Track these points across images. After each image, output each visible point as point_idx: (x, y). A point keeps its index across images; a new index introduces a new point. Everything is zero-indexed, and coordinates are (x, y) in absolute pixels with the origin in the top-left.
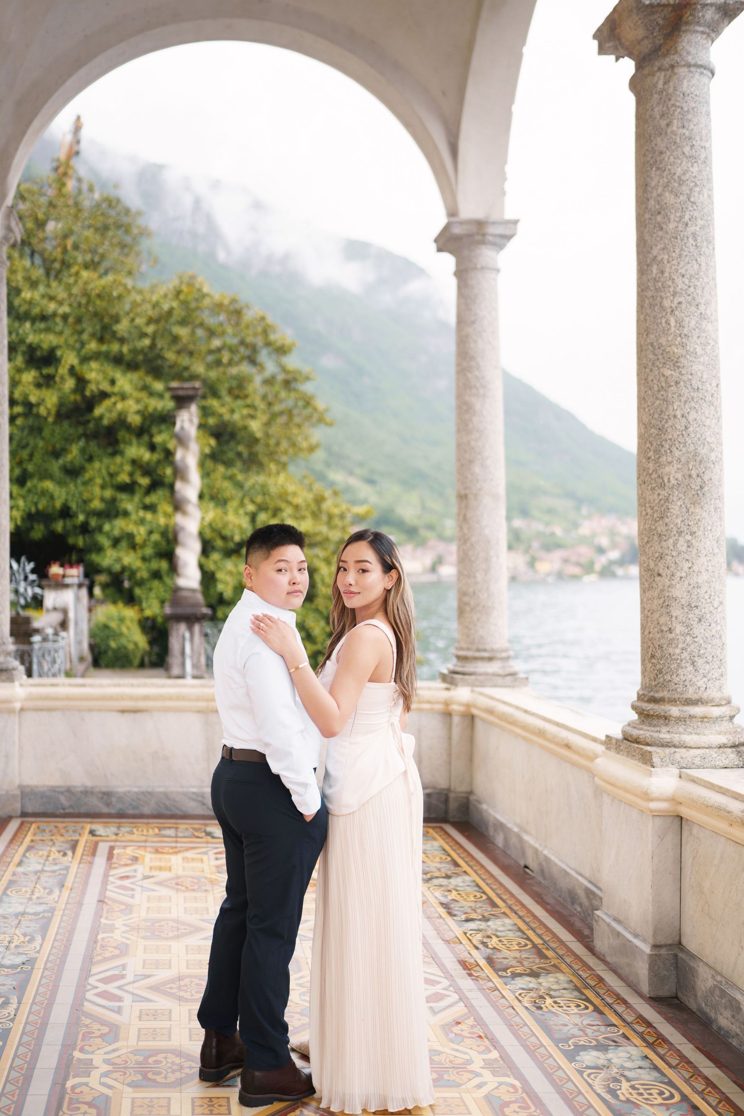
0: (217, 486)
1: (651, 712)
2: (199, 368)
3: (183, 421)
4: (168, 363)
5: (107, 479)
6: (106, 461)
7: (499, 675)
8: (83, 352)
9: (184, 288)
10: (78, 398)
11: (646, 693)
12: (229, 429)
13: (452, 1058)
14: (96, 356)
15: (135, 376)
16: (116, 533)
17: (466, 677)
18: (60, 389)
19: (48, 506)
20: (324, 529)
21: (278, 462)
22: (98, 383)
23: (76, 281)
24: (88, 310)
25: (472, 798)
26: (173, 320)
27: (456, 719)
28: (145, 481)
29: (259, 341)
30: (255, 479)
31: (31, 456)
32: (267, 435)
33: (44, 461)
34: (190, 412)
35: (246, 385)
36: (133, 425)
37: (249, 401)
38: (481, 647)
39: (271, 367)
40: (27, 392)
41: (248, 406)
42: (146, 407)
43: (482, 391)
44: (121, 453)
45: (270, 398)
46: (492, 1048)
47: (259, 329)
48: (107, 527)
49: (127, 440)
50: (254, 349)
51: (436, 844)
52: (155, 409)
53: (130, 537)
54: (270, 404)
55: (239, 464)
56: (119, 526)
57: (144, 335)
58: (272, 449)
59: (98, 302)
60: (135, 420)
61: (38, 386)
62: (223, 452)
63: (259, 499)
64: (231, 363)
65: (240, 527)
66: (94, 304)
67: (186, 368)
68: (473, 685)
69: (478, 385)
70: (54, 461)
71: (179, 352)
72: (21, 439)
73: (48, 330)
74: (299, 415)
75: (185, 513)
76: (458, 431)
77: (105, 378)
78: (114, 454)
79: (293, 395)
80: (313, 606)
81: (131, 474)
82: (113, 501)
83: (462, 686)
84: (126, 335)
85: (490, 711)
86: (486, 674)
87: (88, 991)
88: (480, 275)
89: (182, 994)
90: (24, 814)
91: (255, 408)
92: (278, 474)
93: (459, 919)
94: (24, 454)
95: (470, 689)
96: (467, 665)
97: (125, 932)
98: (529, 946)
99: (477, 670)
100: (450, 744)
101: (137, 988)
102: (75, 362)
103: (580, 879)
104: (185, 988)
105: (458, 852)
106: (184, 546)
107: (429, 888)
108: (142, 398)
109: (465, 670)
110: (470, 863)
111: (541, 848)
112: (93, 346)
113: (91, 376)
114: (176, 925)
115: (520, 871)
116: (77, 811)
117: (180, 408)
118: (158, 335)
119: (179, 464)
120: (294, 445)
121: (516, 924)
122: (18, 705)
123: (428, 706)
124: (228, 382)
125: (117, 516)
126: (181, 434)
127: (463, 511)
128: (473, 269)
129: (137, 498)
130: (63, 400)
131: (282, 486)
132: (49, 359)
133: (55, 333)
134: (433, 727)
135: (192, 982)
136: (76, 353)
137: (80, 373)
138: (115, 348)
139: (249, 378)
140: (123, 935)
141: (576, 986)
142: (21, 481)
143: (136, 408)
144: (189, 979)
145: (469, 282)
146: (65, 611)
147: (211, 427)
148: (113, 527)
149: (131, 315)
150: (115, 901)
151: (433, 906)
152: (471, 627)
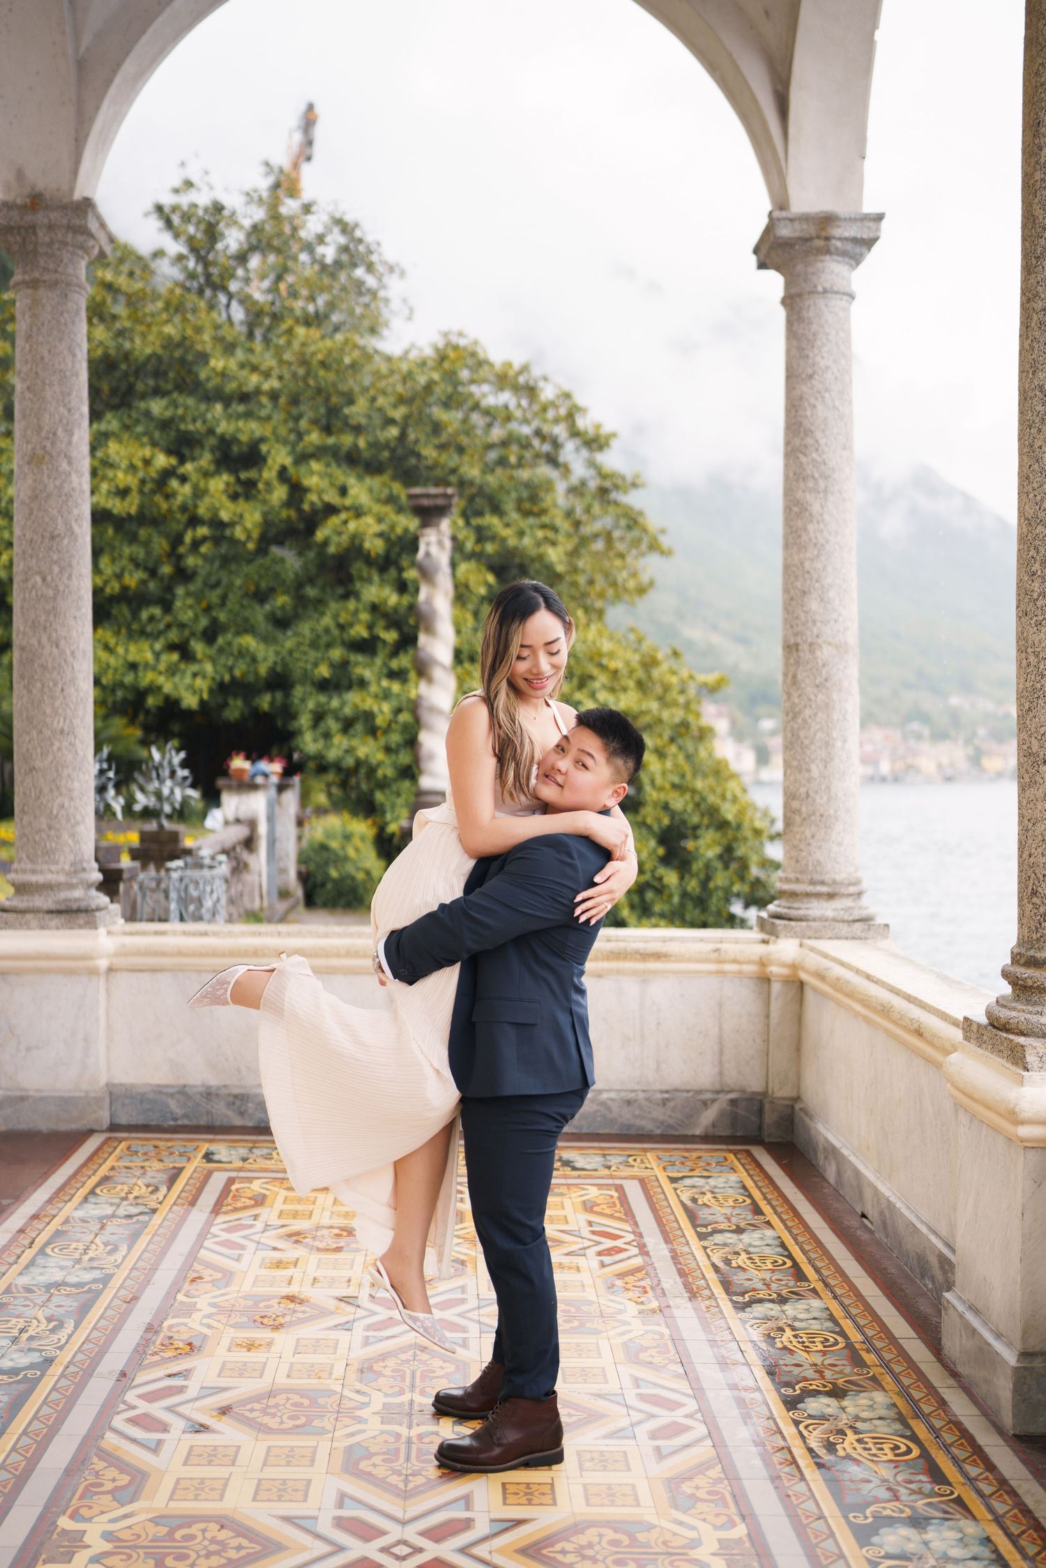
1: (1030, 983)
2: (473, 472)
3: (428, 544)
4: (425, 463)
5: (336, 632)
6: (334, 606)
7: (843, 921)
8: (299, 448)
9: (452, 354)
10: (293, 514)
11: (1023, 951)
12: (517, 560)
13: (668, 1537)
14: (318, 453)
15: (375, 482)
16: (348, 711)
17: (793, 923)
18: (265, 502)
19: (249, 672)
20: (654, 706)
21: (587, 610)
22: (320, 493)
24: (309, 386)
25: (797, 1107)
26: (431, 400)
27: (776, 987)
28: (391, 636)
29: (560, 431)
31: (224, 598)
32: (575, 570)
33: (243, 606)
34: (439, 532)
35: (542, 494)
36: (373, 554)
37: (545, 519)
38: (817, 877)
39: (579, 470)
40: (217, 505)
41: (543, 526)
42: (392, 527)
43: (822, 484)
44: (357, 596)
45: (579, 511)
46: (737, 1519)
47: (563, 411)
48: (335, 703)
49: (365, 574)
50: (556, 444)
51: (733, 1178)
53: (369, 716)
54: (577, 524)
56: (354, 700)
57: (390, 422)
58: (582, 588)
59: (321, 373)
60: (375, 546)
61: (234, 497)
64: (520, 464)
66: (316, 377)
67: (454, 471)
68: (802, 936)
69: (816, 475)
70: (257, 607)
72: (209, 575)
73: (247, 415)
74: (622, 539)
75: (430, 680)
77: (332, 484)
78: (346, 597)
79: (611, 509)
80: (639, 819)
81: (370, 627)
82: (345, 664)
83: (786, 937)
84: (363, 421)
85: (821, 976)
86: (823, 919)
87: (118, 1413)
88: (821, 303)
89: (266, 1420)
90: (114, 1127)
91: (555, 529)
92: (588, 625)
93: (740, 1299)
94: (214, 596)
95: (796, 942)
96: (796, 905)
97: (209, 1316)
98: (840, 1346)
99: (810, 912)
100: (768, 1026)
101: (197, 1410)
102: (288, 461)
103: (933, 1239)
104: (273, 1410)
105: (765, 1190)
106: (430, 728)
107: (705, 1248)
108: (386, 514)
109: (793, 913)
110: (779, 1210)
111: (883, 1189)
112: (314, 437)
113: (312, 481)
114: (292, 1306)
115: (854, 1222)
116: (195, 1122)
117: (425, 525)
118: (411, 422)
119: (424, 608)
120: (614, 584)
121: (827, 1309)
122: (103, 964)
123: (734, 967)
124: (516, 490)
125: (349, 687)
126: (426, 563)
127: (792, 669)
128: (811, 293)
129: (379, 661)
130: (270, 517)
131: (594, 642)
132: (253, 457)
133: (259, 419)
134: (742, 999)
135: (288, 1399)
136: (288, 448)
137: (294, 478)
138: (347, 440)
139: (549, 486)
140: (205, 1321)
141: (900, 1413)
142: (210, 636)
143: (377, 528)
144: (284, 1396)
145: (805, 313)
146: (252, 824)
147: (489, 557)
148: (343, 704)
149: (372, 392)
150: (208, 1265)
151: (704, 1277)
152: (802, 846)
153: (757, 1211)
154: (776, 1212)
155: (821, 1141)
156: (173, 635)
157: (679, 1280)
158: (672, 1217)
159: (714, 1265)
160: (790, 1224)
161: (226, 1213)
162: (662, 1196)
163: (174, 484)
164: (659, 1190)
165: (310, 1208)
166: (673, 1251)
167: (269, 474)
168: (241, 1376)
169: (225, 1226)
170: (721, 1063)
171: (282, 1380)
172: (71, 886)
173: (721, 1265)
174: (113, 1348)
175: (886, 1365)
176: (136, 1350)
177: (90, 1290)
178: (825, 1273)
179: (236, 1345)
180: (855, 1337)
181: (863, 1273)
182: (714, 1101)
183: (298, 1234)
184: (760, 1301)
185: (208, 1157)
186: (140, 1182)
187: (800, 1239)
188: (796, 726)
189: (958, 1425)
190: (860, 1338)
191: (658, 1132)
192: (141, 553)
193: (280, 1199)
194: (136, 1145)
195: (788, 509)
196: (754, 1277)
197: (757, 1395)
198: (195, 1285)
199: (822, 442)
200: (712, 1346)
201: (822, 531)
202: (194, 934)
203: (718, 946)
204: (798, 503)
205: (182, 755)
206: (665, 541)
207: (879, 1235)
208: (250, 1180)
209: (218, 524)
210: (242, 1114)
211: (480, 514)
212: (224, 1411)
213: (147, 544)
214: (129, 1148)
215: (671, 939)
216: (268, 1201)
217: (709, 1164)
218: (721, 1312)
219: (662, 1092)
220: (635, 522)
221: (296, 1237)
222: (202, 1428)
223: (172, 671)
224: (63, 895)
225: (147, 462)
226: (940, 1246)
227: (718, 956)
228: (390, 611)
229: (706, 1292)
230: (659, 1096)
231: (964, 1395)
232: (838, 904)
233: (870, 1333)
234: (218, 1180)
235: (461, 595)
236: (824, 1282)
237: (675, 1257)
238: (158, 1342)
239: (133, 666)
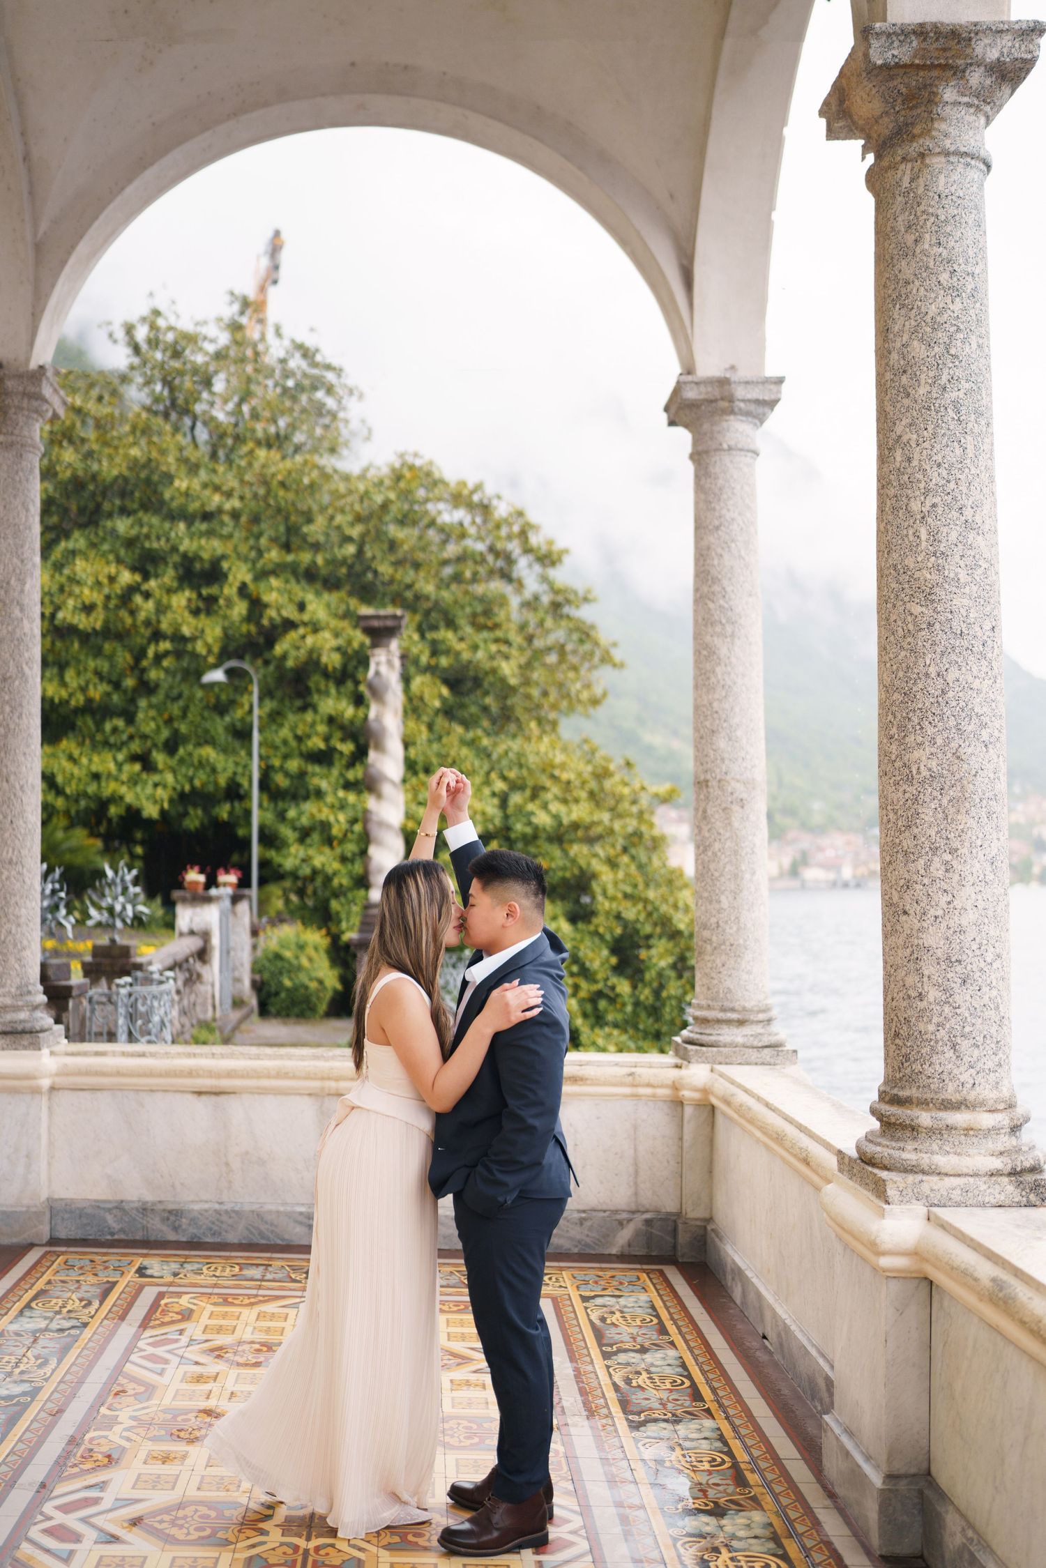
0: (453, 753)
1: (895, 1120)
2: (429, 588)
3: (378, 664)
4: (382, 579)
5: (293, 743)
6: (292, 718)
7: (753, 1047)
8: (259, 565)
9: (408, 475)
10: (253, 629)
11: (889, 1089)
12: (471, 673)
14: (277, 570)
15: (333, 598)
16: (305, 821)
17: (704, 1049)
18: (225, 617)
19: (209, 782)
20: (605, 817)
21: (540, 721)
22: (279, 609)
23: (250, 465)
24: (269, 505)
25: (709, 1228)
26: (387, 518)
27: (688, 1111)
28: (347, 748)
29: (514, 547)
30: (507, 745)
31: (185, 711)
32: (527, 682)
33: (203, 718)
34: (389, 651)
35: (496, 610)
36: (330, 668)
37: (499, 634)
38: (727, 1004)
39: (532, 585)
40: (180, 620)
41: (497, 641)
42: (349, 642)
44: (315, 710)
45: (532, 625)
47: (516, 529)
48: (292, 813)
49: (322, 687)
50: (510, 560)
51: (643, 1297)
52: (362, 645)
53: (325, 826)
54: (530, 639)
55: (486, 723)
56: (310, 811)
57: (349, 539)
58: (536, 700)
59: (281, 493)
60: (332, 660)
61: (196, 612)
62: (463, 706)
63: (512, 775)
64: (475, 579)
65: (484, 813)
66: (276, 496)
67: (409, 587)
68: (713, 1062)
69: (724, 621)
70: (218, 720)
71: (398, 564)
72: (171, 687)
73: (210, 533)
74: (575, 652)
75: (379, 796)
76: (696, 687)
77: (291, 600)
78: (303, 709)
79: (564, 623)
80: (592, 928)
81: (327, 739)
82: (302, 775)
83: (698, 1062)
84: (322, 539)
85: (727, 1102)
86: (734, 1045)
87: (35, 1524)
88: (726, 459)
89: (174, 1531)
90: (54, 1241)
91: (507, 642)
92: (540, 738)
93: (636, 1418)
94: (175, 709)
95: (708, 1067)
96: (707, 1031)
97: (128, 1429)
98: (726, 1466)
99: (721, 1038)
100: (682, 1148)
101: (110, 1521)
102: (248, 578)
103: (821, 1361)
104: (180, 1522)
105: (672, 1310)
106: (379, 843)
107: (608, 1367)
108: (343, 629)
109: (705, 1039)
110: (684, 1330)
111: (780, 1311)
112: (274, 555)
113: (270, 597)
114: (208, 1419)
115: (754, 1344)
116: (130, 1237)
117: (375, 645)
118: (367, 539)
119: (374, 725)
120: (568, 695)
121: (719, 1429)
122: (46, 1083)
123: (649, 1091)
124: (470, 605)
125: (306, 798)
126: (376, 682)
127: (703, 804)
128: (717, 450)
129: (335, 772)
130: (231, 632)
131: (546, 754)
132: (214, 574)
133: (221, 537)
134: (656, 1122)
135: (196, 1511)
136: (249, 565)
137: (255, 594)
138: (305, 557)
139: (503, 601)
140: (125, 1434)
141: (775, 1533)
142: (171, 747)
143: (334, 643)
144: (193, 1508)
145: (711, 469)
146: (206, 935)
147: (445, 670)
148: (301, 814)
149: (330, 511)
150: (133, 1379)
151: (604, 1396)
152: (713, 975)
153: (663, 1330)
154: (680, 1332)
155: (729, 1261)
156: (136, 747)
157: (579, 1398)
158: (580, 1336)
159: (615, 1385)
160: (692, 1344)
161: (153, 1327)
162: (572, 1315)
163: (138, 599)
164: (570, 1309)
165: (234, 1323)
166: (577, 1370)
167: (230, 590)
168: (154, 1488)
169: (151, 1340)
170: (636, 1184)
171: (192, 1493)
172: (17, 1009)
173: (621, 1384)
174: (36, 1460)
175: (768, 1484)
176: (57, 1463)
177: (18, 1403)
178: (721, 1393)
179: (152, 1458)
180: (741, 1456)
181: (757, 1394)
182: (629, 1221)
183: (220, 1348)
184: (655, 1420)
185: (141, 1271)
186: (74, 1297)
187: (701, 1359)
188: (706, 859)
189: (829, 1544)
190: (747, 1458)
191: (576, 1250)
192: (105, 666)
193: (206, 1314)
194: (73, 1259)
195: (697, 652)
196: (652, 1397)
197: (641, 1513)
198: (118, 1399)
199: (729, 589)
200: (603, 1465)
201: (729, 674)
202: (132, 1055)
203: (633, 1070)
204: (707, 647)
205: (135, 872)
206: (617, 655)
207: (777, 1357)
208: (179, 1295)
209: (178, 638)
210: (176, 1229)
211: (435, 628)
212: (135, 1522)
213: (110, 658)
214: (66, 1262)
215: (588, 1063)
216: (195, 1316)
217: (621, 1283)
218: (616, 1431)
219: (579, 1211)
220: (588, 635)
221: (218, 1352)
222: (114, 1539)
223: (134, 781)
224: (9, 1017)
225: (112, 579)
226: (827, 1368)
227: (632, 1080)
228: (346, 722)
229: (605, 1411)
230: (576, 1215)
231: (837, 1515)
232: (747, 1030)
233: (756, 1453)
234: (149, 1294)
235: (413, 707)
236: (718, 1402)
237: (578, 1375)
238: (79, 1455)
239: (96, 777)
